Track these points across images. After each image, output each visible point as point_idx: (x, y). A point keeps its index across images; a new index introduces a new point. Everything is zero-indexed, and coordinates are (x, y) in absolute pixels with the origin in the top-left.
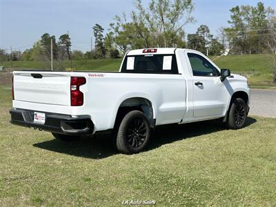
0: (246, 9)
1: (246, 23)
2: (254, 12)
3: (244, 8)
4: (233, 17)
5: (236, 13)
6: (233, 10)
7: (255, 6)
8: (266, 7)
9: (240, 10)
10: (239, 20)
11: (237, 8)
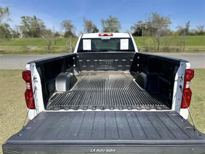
0: (28, 18)
1: (29, 24)
2: (32, 20)
3: (27, 17)
4: (23, 21)
5: (24, 19)
6: (22, 18)
7: (32, 17)
8: (37, 18)
9: (26, 18)
10: (26, 22)
11: (24, 17)
